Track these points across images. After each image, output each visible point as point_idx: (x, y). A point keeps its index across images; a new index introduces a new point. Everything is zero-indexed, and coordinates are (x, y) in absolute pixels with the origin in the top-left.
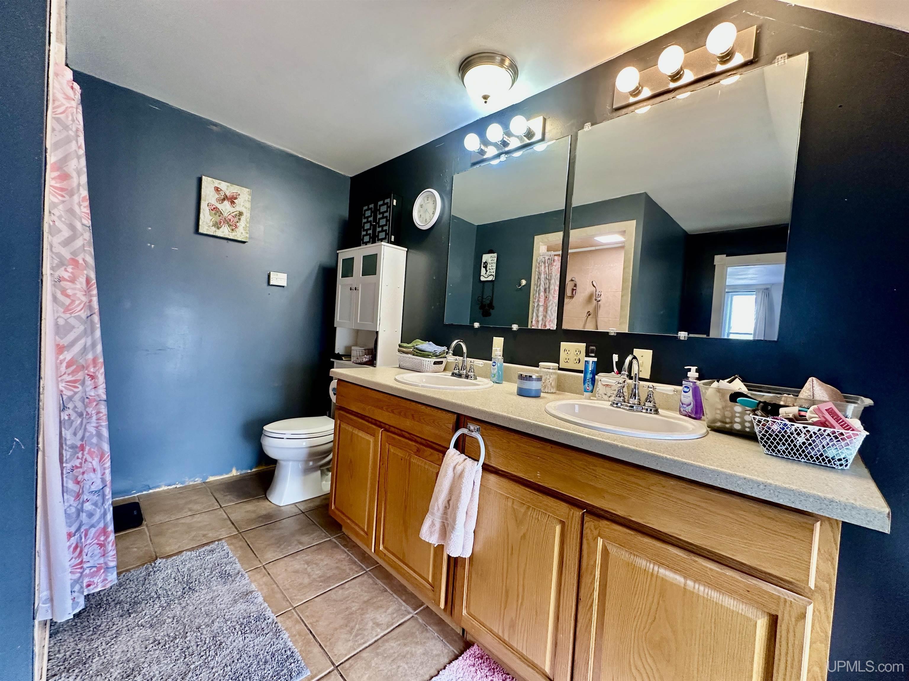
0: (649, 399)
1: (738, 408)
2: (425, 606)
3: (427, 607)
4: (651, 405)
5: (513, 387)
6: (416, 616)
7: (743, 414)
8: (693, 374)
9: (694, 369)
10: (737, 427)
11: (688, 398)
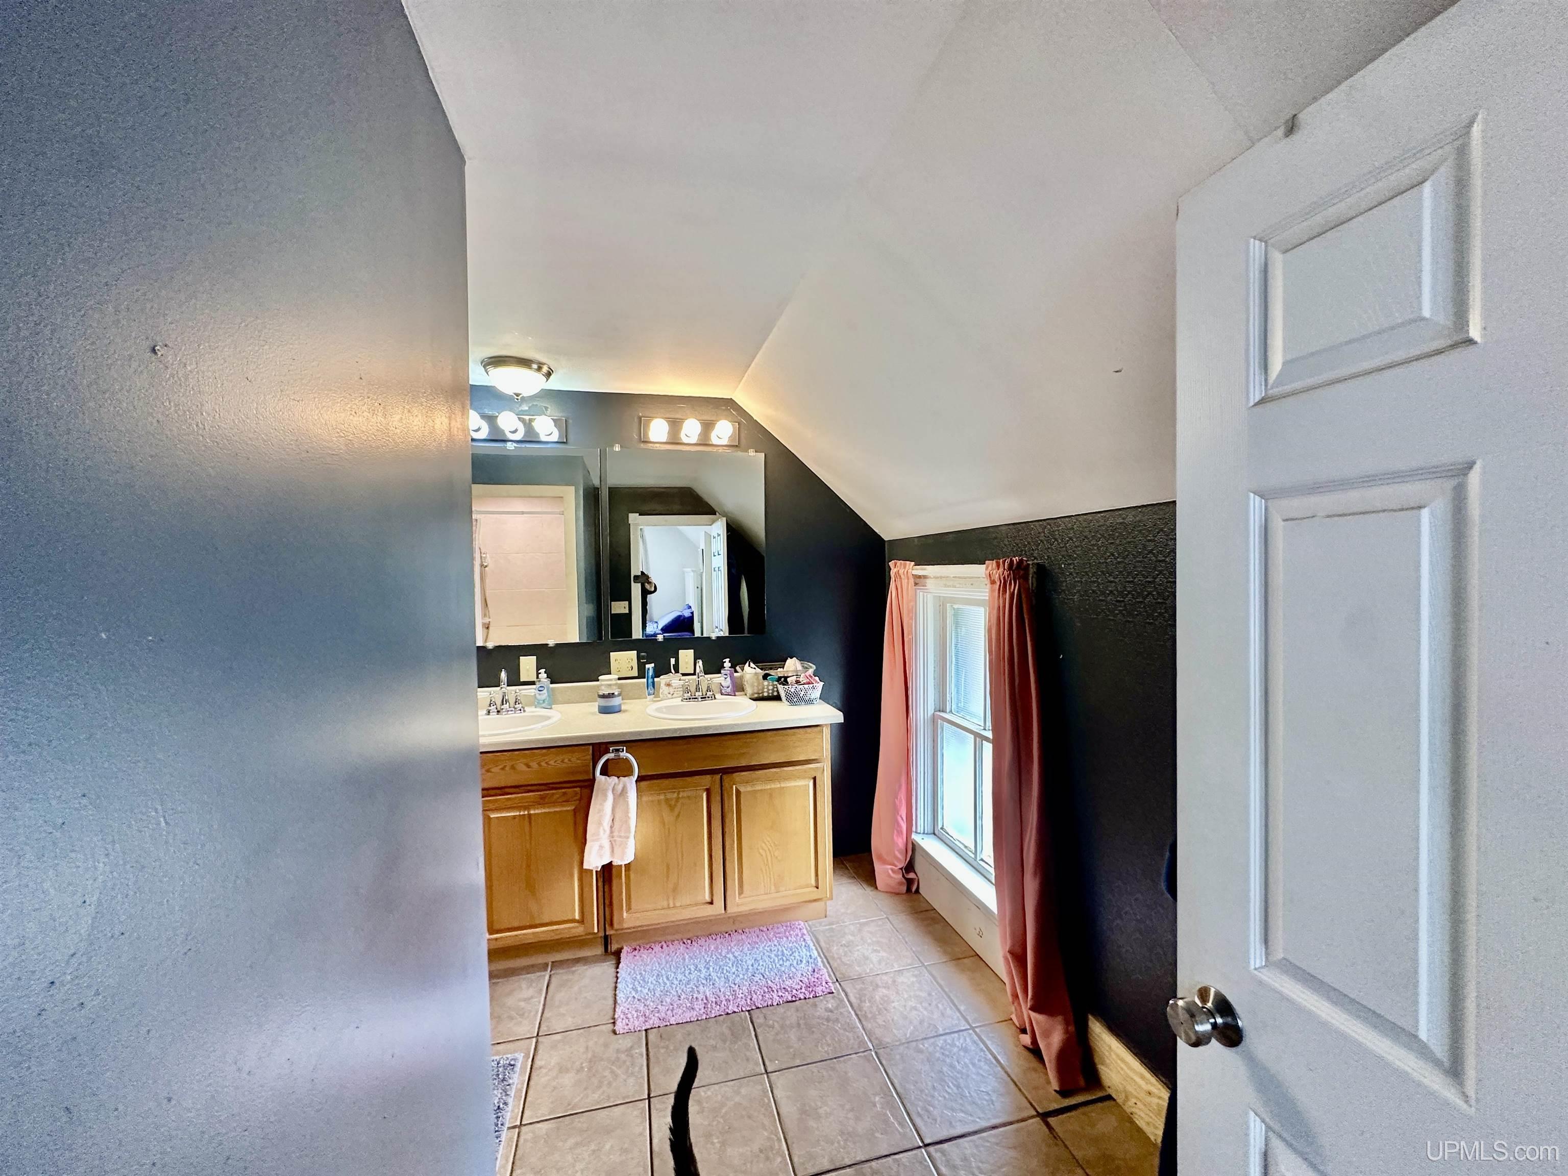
0: (709, 690)
1: (766, 683)
2: (550, 963)
3: (553, 962)
4: (711, 693)
5: (594, 707)
6: (553, 972)
7: (768, 686)
8: (727, 664)
9: (727, 660)
10: (766, 694)
11: (728, 682)
